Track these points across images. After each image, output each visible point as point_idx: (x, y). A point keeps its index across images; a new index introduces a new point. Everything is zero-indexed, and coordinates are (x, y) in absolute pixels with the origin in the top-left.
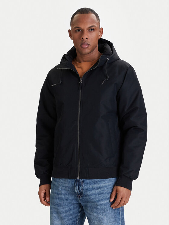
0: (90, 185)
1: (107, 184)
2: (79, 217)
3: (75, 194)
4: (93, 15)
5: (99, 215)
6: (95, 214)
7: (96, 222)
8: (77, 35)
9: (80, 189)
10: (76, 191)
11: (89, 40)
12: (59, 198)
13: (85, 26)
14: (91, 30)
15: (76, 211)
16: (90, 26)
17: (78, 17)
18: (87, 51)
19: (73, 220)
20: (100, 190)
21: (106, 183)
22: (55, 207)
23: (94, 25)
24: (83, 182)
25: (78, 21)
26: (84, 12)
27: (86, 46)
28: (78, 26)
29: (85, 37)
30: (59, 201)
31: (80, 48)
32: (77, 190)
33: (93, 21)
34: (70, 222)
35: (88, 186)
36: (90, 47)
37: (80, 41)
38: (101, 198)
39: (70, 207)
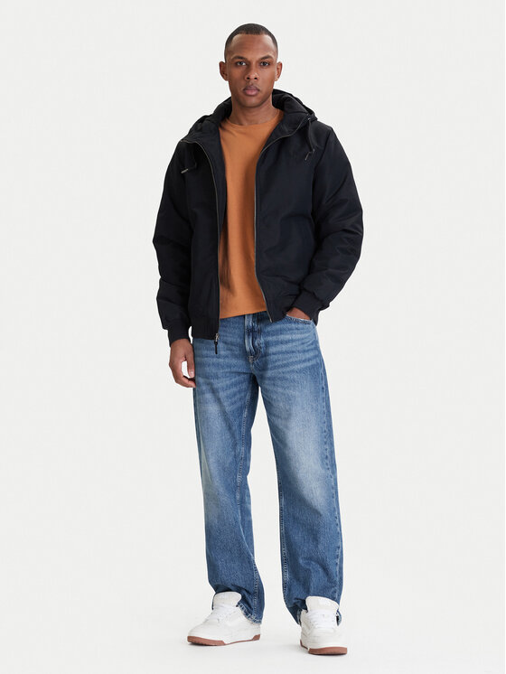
0: (273, 335)
1: (303, 336)
2: (248, 397)
3: (245, 355)
4: (268, 38)
5: (287, 391)
6: (280, 390)
7: (281, 404)
8: (237, 72)
9: (256, 343)
10: (248, 349)
11: (260, 82)
12: (213, 364)
13: (254, 56)
14: (264, 64)
15: (244, 386)
16: (262, 56)
17: (240, 38)
18: (254, 101)
19: (239, 404)
20: (290, 345)
21: (301, 333)
22: (208, 381)
23: (270, 55)
24: (260, 332)
25: (241, 46)
26: (252, 30)
27: (254, 93)
28: (241, 55)
29: (253, 76)
30: (214, 370)
31: (241, 94)
32: (249, 345)
33: (267, 48)
34: (235, 407)
35: (270, 338)
36: (260, 95)
37: (243, 83)
38: (291, 360)
39: (233, 380)
